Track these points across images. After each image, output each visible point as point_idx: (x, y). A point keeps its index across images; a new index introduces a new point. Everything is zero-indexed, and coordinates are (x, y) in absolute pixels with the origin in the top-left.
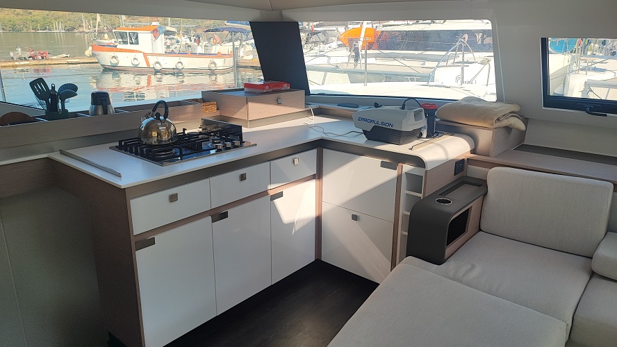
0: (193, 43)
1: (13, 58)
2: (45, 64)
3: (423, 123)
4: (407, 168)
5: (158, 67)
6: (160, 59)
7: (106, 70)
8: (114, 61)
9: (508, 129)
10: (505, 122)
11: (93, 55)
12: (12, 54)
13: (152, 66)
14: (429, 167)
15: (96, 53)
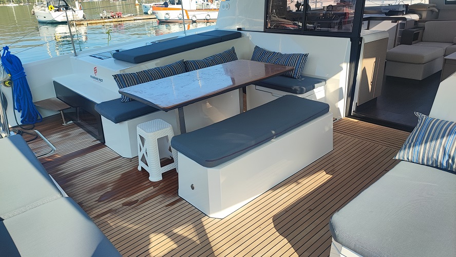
0: (209, 3)
1: (102, 18)
2: (121, 21)
3: (405, 9)
4: (400, 22)
5: (194, 19)
6: (196, 13)
7: (161, 22)
8: (167, 16)
9: (432, 11)
10: (431, 9)
11: (153, 13)
12: (101, 15)
13: (190, 18)
14: (408, 20)
15: (155, 11)
